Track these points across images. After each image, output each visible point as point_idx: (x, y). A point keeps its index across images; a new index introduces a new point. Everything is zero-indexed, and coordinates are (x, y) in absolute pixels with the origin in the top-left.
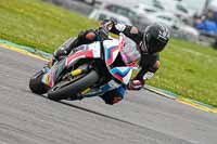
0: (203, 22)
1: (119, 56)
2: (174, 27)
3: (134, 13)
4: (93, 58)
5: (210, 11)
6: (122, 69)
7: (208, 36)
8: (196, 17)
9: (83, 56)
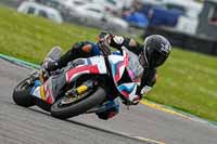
0: (133, 14)
1: (126, 72)
2: (104, 20)
3: (63, 6)
4: (99, 74)
5: (139, 3)
6: (129, 86)
7: (137, 27)
8: (124, 9)
9: (88, 72)
